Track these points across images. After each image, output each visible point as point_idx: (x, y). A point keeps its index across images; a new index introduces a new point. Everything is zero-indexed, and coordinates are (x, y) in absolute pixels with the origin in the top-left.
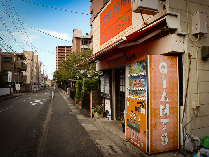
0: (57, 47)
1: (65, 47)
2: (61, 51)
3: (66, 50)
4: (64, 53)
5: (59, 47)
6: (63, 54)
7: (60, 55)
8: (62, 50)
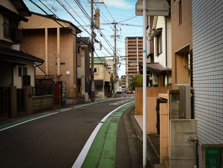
0: (127, 38)
1: (137, 38)
2: (132, 44)
3: (138, 42)
4: (136, 45)
5: (129, 38)
6: (134, 47)
7: (131, 49)
8: (133, 42)
